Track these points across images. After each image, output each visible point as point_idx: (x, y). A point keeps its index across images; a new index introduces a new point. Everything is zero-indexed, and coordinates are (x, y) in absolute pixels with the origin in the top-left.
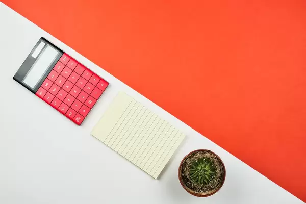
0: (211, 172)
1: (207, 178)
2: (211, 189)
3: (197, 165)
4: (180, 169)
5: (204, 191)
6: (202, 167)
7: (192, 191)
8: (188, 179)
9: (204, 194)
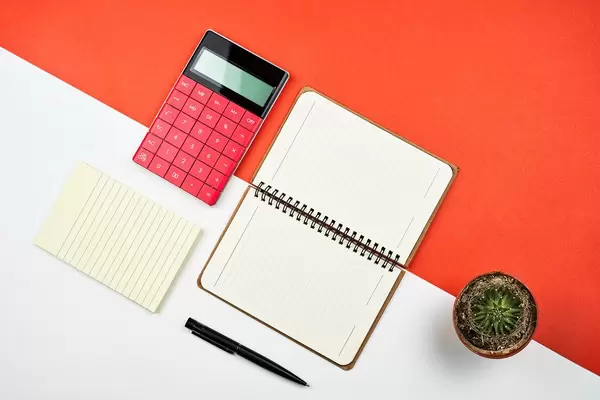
0: (514, 310)
1: (509, 322)
2: (517, 339)
3: (485, 302)
4: (454, 318)
5: (507, 346)
6: (495, 306)
7: (485, 352)
8: (473, 332)
9: (507, 351)
